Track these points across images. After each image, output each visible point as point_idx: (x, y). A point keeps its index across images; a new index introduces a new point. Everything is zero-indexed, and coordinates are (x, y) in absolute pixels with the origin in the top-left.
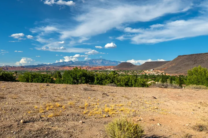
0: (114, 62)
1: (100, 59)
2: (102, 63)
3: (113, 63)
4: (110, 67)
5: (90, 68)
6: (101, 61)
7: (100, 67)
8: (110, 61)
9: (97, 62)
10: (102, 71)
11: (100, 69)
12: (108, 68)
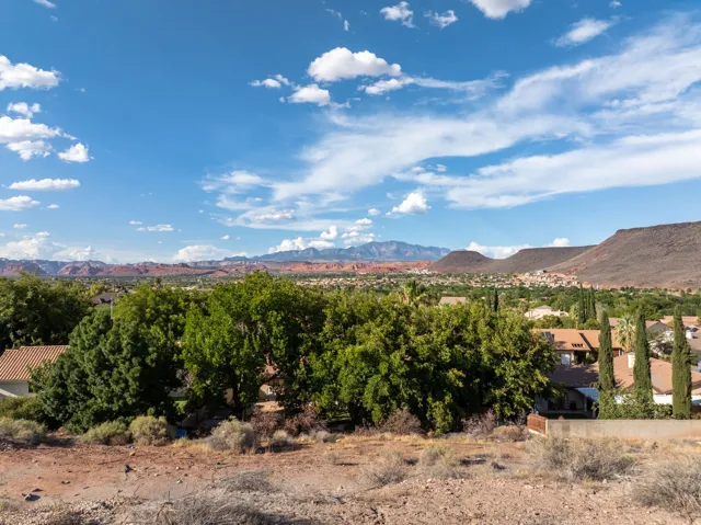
0: (431, 249)
1: (392, 243)
2: (397, 252)
3: (429, 253)
4: (418, 265)
5: (363, 266)
6: (394, 247)
7: (392, 265)
8: (418, 247)
9: (383, 249)
10: (395, 277)
11: (391, 270)
12: (414, 266)
